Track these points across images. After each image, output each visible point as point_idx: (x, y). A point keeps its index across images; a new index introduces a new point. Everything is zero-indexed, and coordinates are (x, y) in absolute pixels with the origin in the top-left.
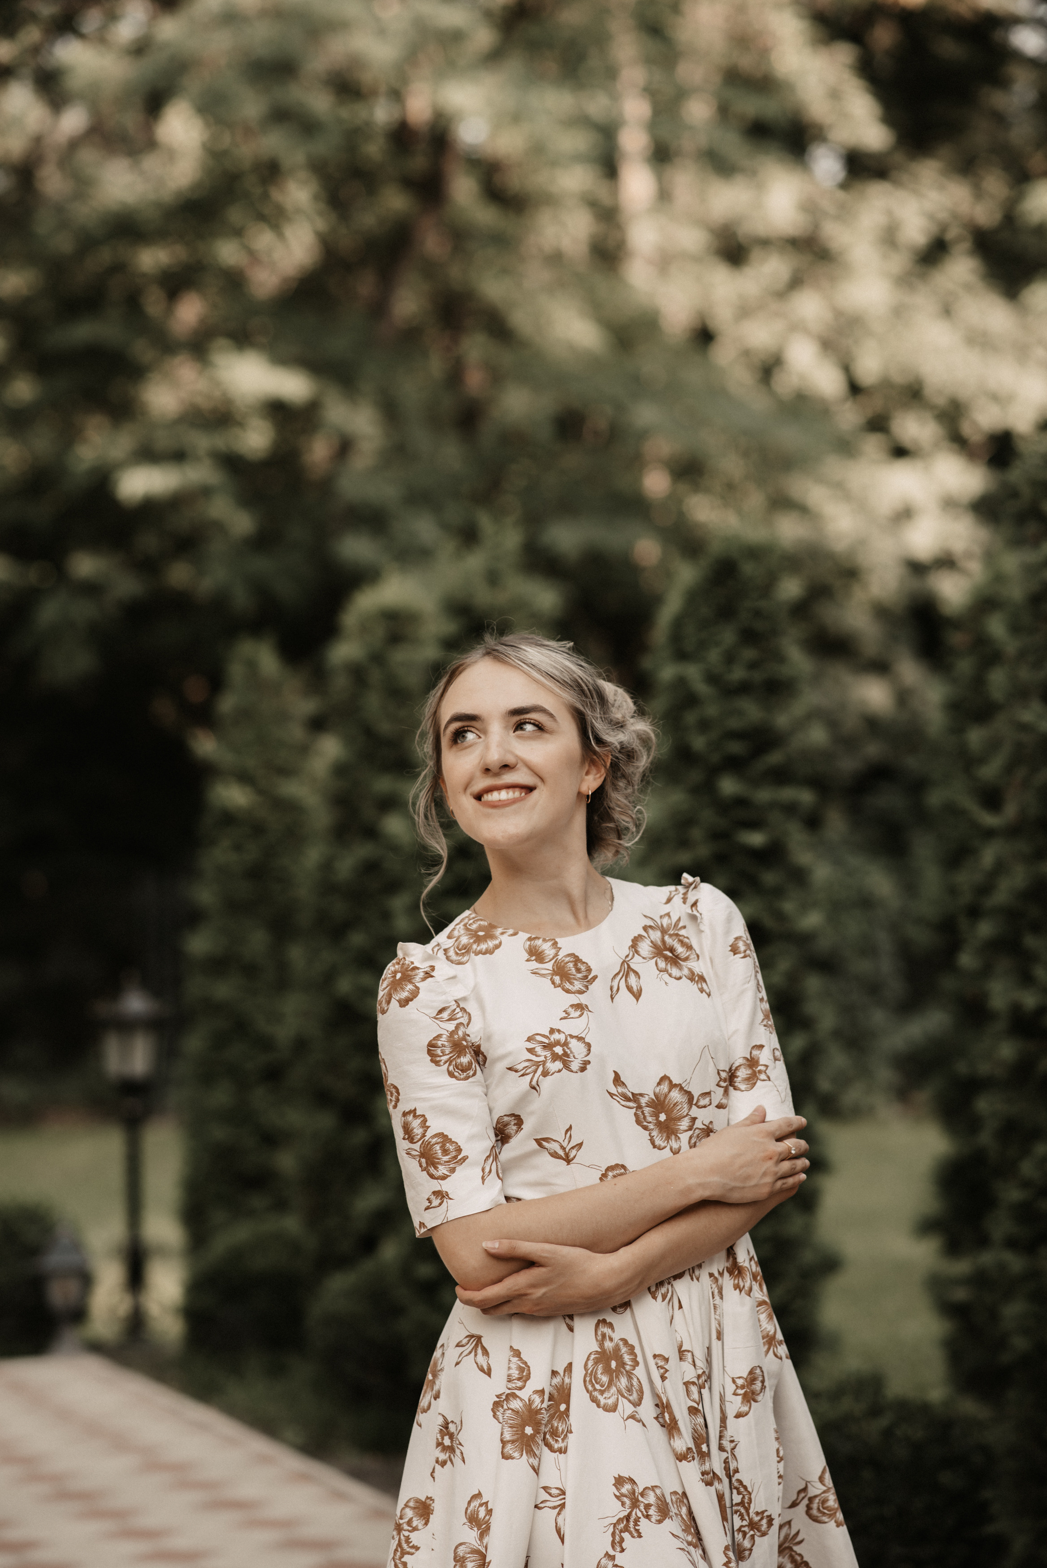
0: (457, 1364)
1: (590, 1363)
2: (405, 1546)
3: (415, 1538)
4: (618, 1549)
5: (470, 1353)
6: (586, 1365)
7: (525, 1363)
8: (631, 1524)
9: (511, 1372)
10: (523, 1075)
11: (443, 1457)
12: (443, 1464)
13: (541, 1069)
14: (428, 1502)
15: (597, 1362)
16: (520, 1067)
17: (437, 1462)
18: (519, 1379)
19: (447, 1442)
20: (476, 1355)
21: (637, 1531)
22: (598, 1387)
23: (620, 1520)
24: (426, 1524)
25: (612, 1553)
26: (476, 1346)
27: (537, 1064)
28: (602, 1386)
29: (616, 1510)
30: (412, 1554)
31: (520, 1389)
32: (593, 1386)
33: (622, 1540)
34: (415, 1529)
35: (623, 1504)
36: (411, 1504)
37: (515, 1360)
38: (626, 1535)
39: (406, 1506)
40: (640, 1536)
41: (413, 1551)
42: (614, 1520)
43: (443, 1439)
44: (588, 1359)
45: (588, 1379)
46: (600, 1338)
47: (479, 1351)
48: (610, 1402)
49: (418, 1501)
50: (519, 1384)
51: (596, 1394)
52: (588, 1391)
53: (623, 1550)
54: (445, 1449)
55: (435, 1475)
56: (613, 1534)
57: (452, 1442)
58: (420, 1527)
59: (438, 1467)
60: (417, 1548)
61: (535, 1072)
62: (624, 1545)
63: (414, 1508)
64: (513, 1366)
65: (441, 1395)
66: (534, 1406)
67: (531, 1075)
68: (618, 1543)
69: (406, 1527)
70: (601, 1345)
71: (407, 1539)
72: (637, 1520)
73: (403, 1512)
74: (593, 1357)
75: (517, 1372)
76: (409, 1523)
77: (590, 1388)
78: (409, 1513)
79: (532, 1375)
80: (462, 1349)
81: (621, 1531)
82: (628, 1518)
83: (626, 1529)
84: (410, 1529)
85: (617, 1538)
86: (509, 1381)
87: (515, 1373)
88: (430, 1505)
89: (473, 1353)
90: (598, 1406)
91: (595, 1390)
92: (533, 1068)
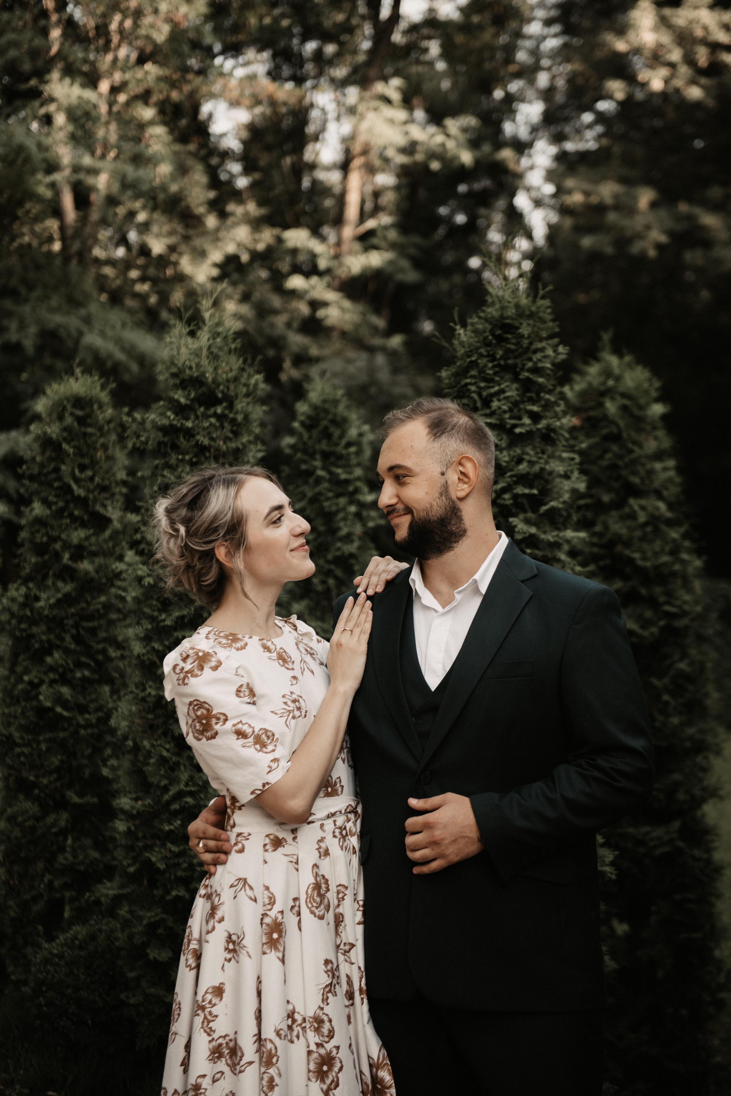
0: (235, 897)
1: (310, 890)
2: (209, 1017)
3: (215, 1011)
4: (326, 1003)
5: (241, 889)
6: (307, 891)
7: (272, 894)
8: (333, 988)
9: (265, 900)
10: (281, 717)
11: (229, 956)
12: (229, 960)
13: (291, 715)
14: (221, 986)
15: (314, 889)
16: (279, 712)
17: (226, 960)
18: (269, 904)
19: (231, 947)
20: (245, 890)
21: (335, 992)
22: (315, 904)
23: (327, 986)
24: (221, 999)
25: (322, 1006)
26: (244, 885)
27: (289, 711)
28: (317, 904)
29: (326, 980)
30: (214, 1021)
31: (270, 910)
32: (312, 904)
33: (327, 998)
34: (214, 1005)
35: (329, 976)
36: (210, 991)
37: (267, 892)
38: (330, 995)
39: (206, 993)
40: (336, 995)
41: (214, 1018)
42: (324, 986)
43: (228, 945)
44: (308, 888)
45: (308, 900)
46: (315, 875)
47: (247, 887)
48: (321, 913)
49: (214, 987)
50: (269, 907)
51: (313, 909)
52: (308, 907)
53: (328, 1004)
54: (230, 951)
55: (225, 968)
56: (323, 994)
57: (234, 946)
58: (217, 1002)
59: (226, 963)
60: (216, 1016)
61: (289, 715)
62: (329, 1001)
63: (212, 993)
64: (266, 896)
65: (225, 919)
66: (278, 921)
67: (286, 718)
68: (325, 1000)
69: (208, 1006)
70: (316, 879)
71: (210, 1013)
72: (335, 986)
73: (205, 997)
74: (311, 886)
75: (268, 900)
76: (210, 1002)
77: (310, 905)
78: (209, 997)
79: (276, 902)
80: (235, 888)
81: (327, 993)
82: (331, 984)
83: (330, 991)
84: (211, 1006)
85: (325, 997)
86: (264, 905)
87: (267, 901)
88: (222, 988)
89: (243, 889)
90: (315, 916)
91: (313, 906)
92: (288, 713)
